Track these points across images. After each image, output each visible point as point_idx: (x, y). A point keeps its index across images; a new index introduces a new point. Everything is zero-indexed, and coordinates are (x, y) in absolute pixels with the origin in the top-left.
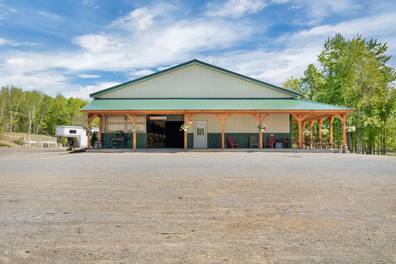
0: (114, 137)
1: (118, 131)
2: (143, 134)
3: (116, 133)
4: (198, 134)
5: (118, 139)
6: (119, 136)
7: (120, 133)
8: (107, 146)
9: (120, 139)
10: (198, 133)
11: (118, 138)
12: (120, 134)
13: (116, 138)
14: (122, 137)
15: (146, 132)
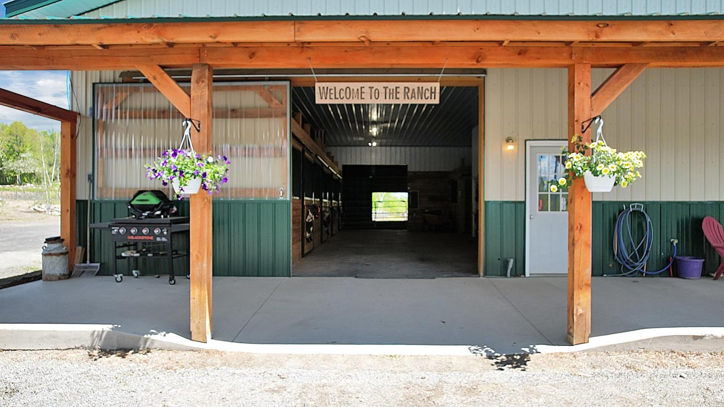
0: (120, 224)
1: (140, 192)
2: (274, 204)
3: (134, 202)
4: (543, 208)
5: (140, 233)
6: (148, 217)
7: (154, 201)
8: (98, 264)
9: (151, 233)
10: (543, 199)
11: (140, 226)
12: (152, 208)
13: (128, 225)
14: (161, 225)
15: (288, 197)
